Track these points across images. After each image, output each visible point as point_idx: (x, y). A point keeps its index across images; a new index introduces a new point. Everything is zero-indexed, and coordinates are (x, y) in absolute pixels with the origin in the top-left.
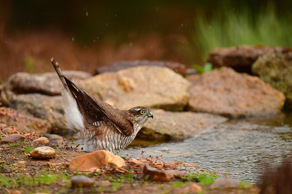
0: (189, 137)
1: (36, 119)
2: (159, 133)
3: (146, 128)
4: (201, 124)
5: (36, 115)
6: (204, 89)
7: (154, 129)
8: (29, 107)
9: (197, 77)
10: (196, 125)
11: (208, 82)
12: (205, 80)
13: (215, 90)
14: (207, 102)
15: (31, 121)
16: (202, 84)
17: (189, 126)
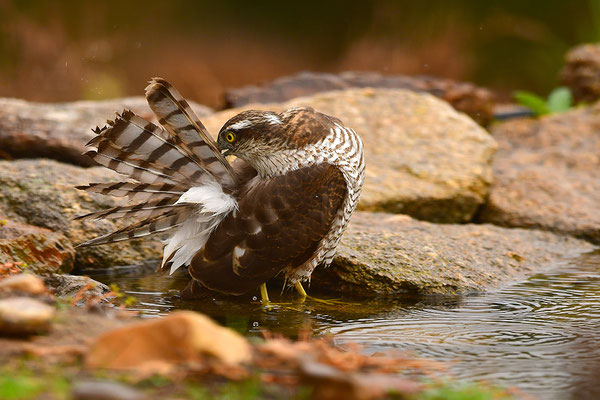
0: (475, 293)
1: (31, 230)
2: (385, 280)
3: (351, 264)
4: (516, 257)
5: (31, 217)
6: (541, 163)
7: (371, 266)
8: (15, 193)
9: (523, 126)
10: (500, 261)
11: (554, 142)
12: (544, 136)
13: (571, 165)
14: (542, 197)
15: (16, 233)
16: (536, 148)
17: (479, 264)
